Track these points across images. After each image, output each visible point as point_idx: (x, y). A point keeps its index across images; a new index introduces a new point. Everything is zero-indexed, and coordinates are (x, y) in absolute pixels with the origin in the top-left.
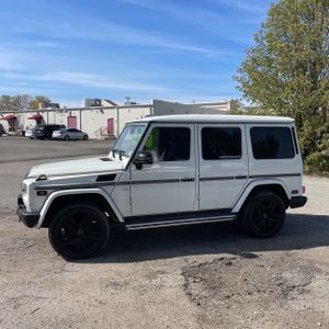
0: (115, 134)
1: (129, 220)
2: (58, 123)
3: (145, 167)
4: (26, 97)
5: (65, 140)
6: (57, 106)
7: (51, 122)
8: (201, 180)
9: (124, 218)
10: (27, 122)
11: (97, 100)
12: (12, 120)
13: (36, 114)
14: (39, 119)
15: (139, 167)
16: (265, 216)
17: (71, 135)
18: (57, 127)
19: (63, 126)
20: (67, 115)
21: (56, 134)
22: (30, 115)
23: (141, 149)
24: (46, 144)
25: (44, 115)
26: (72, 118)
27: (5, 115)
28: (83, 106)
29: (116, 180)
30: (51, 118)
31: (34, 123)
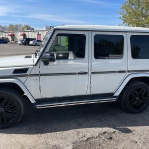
0: (59, 43)
1: (39, 101)
2: (33, 37)
3: (51, 63)
4: (20, 25)
5: (35, 45)
6: (33, 29)
7: (30, 37)
8: (92, 73)
9: (36, 100)
10: (19, 37)
11: (51, 26)
12: (13, 36)
13: (23, 33)
14: (24, 35)
15: (46, 63)
16: (137, 98)
17: (38, 43)
18: (32, 39)
19: (35, 39)
20: (37, 33)
21: (31, 43)
22: (20, 33)
23: (47, 50)
24: (27, 47)
25: (27, 33)
26: (39, 35)
27: (9, 34)
28: (45, 29)
29: (28, 73)
30: (30, 35)
31: (22, 37)
